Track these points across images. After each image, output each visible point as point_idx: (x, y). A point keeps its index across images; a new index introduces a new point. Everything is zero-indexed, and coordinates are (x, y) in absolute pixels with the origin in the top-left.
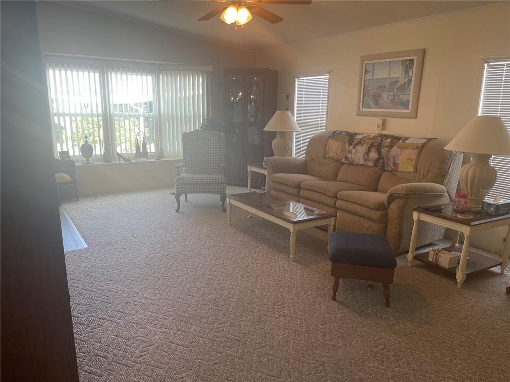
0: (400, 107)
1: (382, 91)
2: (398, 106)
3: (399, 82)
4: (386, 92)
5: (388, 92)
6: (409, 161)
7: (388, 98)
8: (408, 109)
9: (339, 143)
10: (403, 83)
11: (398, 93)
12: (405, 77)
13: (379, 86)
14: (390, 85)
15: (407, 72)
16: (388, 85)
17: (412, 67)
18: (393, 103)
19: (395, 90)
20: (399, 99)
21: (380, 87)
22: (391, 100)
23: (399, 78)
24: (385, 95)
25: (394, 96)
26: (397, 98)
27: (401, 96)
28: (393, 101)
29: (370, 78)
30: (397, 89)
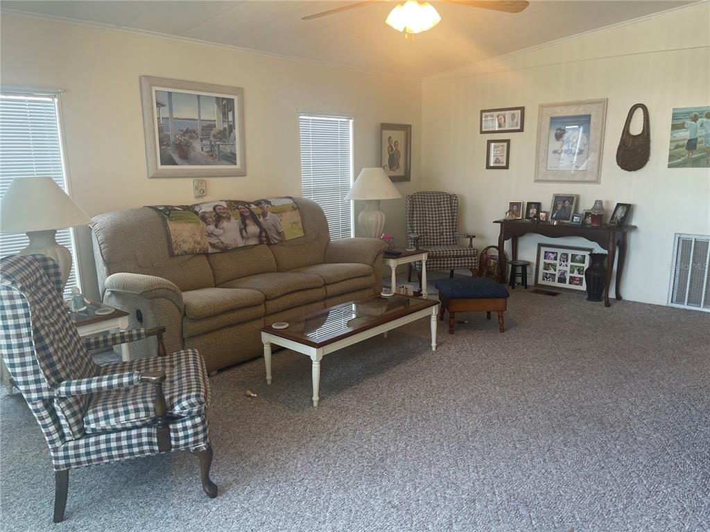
0: (224, 161)
1: (192, 138)
2: (219, 160)
3: (215, 127)
4: (199, 141)
5: (202, 140)
6: (294, 225)
7: (202, 148)
8: (235, 164)
9: (192, 225)
10: (222, 129)
11: (218, 143)
12: (223, 121)
13: (185, 129)
14: (202, 130)
15: (225, 115)
16: (199, 129)
17: (232, 109)
18: (212, 155)
19: (212, 138)
20: (220, 151)
21: (187, 131)
22: (208, 152)
23: (215, 121)
24: (197, 145)
25: (212, 146)
26: (216, 149)
27: (221, 146)
28: (210, 154)
29: (167, 115)
30: (214, 136)
